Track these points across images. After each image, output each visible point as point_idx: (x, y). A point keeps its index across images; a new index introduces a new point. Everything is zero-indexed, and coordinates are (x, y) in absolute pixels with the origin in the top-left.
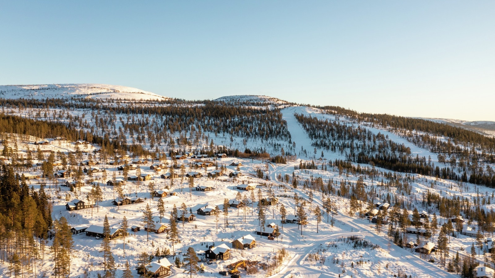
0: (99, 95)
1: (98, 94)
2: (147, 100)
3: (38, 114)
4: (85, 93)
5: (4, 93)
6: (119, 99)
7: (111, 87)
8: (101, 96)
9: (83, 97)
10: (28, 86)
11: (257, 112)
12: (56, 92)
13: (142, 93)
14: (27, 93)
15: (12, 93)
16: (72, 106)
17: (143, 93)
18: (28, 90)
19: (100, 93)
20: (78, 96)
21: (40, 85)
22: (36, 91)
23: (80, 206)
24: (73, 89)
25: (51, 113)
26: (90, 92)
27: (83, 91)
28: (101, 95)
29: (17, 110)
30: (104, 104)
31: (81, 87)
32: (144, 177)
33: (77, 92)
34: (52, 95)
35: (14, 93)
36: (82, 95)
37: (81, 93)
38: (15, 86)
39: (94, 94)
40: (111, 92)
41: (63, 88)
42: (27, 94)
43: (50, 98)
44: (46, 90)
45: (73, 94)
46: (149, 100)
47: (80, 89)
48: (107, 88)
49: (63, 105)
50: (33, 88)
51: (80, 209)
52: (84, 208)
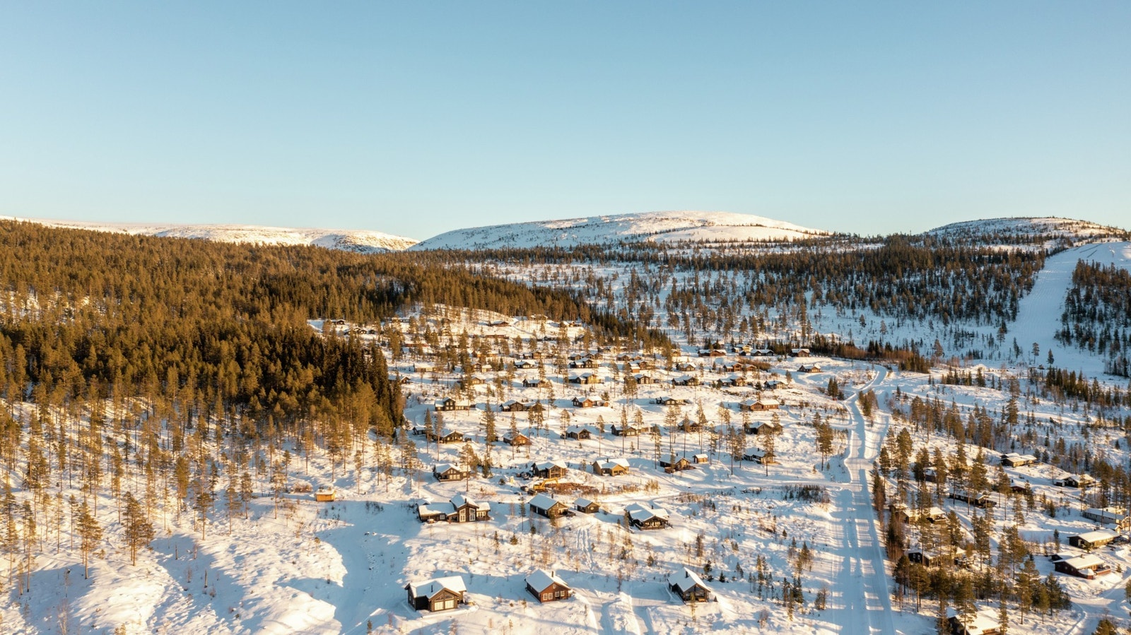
0: (672, 233)
1: (670, 231)
2: (764, 241)
3: (545, 276)
4: (647, 232)
5: (515, 238)
6: (704, 240)
7: (701, 215)
8: (673, 236)
9: (639, 239)
10: (555, 222)
11: (999, 258)
12: (598, 231)
13: (757, 225)
14: (550, 236)
15: (526, 237)
16: (613, 258)
17: (761, 226)
18: (553, 230)
19: (674, 230)
20: (634, 237)
21: (575, 220)
22: (565, 232)
23: (450, 406)
24: (627, 224)
25: (566, 274)
26: (657, 228)
27: (645, 227)
28: (676, 233)
29: (516, 269)
30: (669, 253)
31: (641, 220)
32: (586, 378)
33: (634, 230)
34: (588, 238)
35: (531, 236)
36: (639, 236)
37: (639, 232)
38: (535, 223)
39: (661, 233)
40: (697, 227)
41: (612, 223)
42: (550, 238)
43: (586, 242)
44: (582, 229)
45: (626, 233)
46: (767, 239)
47: (639, 223)
48: (691, 218)
49: (597, 257)
50: (562, 226)
51: (450, 410)
52: (454, 409)
